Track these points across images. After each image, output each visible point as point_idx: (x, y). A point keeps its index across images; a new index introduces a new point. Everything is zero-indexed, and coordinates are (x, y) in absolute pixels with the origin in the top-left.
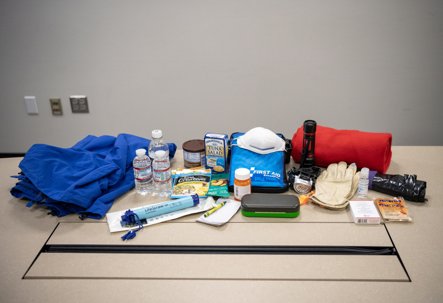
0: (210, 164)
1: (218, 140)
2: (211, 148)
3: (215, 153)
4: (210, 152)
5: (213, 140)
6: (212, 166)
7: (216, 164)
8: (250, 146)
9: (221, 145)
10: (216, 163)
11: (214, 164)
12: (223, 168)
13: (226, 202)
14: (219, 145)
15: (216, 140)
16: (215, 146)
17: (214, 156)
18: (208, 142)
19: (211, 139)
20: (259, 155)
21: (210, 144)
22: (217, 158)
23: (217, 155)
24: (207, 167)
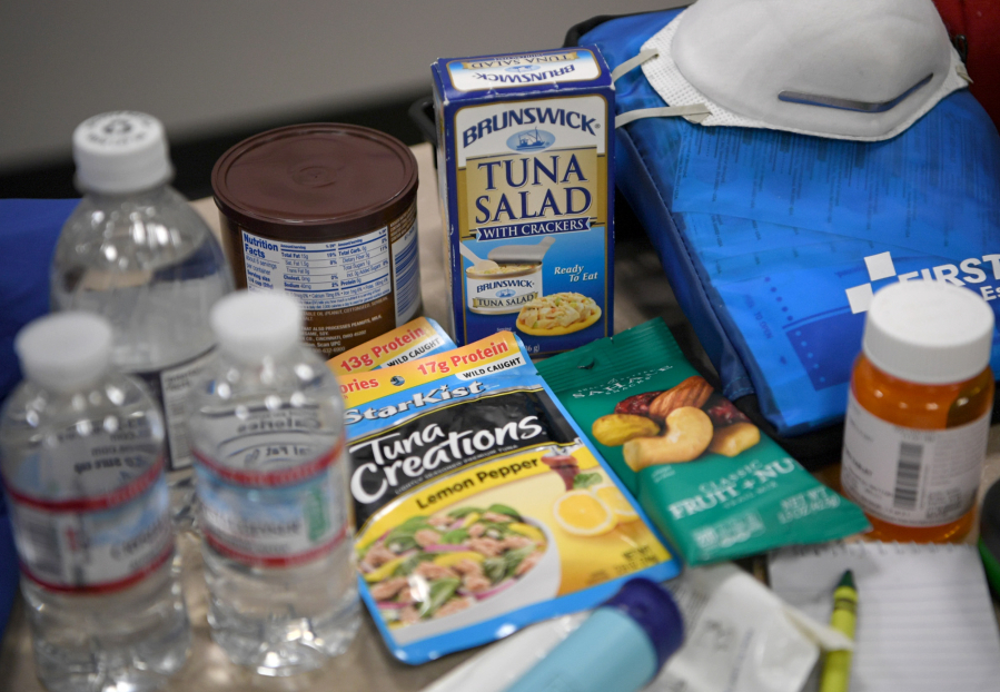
0: (486, 294)
1: (555, 104)
2: (500, 173)
3: (534, 205)
4: (492, 207)
5: (517, 107)
6: (505, 309)
7: (538, 287)
8: (785, 97)
9: (579, 138)
10: (537, 278)
11: (519, 291)
12: (591, 304)
13: (847, 579)
14: (566, 138)
15: (543, 105)
16: (530, 155)
17: (522, 231)
18: (476, 133)
19: (498, 110)
20: (857, 151)
21: (494, 145)
22: (549, 239)
23: (549, 215)
24: (469, 327)
